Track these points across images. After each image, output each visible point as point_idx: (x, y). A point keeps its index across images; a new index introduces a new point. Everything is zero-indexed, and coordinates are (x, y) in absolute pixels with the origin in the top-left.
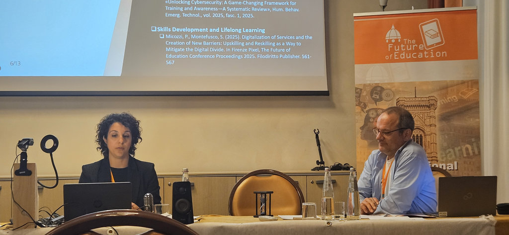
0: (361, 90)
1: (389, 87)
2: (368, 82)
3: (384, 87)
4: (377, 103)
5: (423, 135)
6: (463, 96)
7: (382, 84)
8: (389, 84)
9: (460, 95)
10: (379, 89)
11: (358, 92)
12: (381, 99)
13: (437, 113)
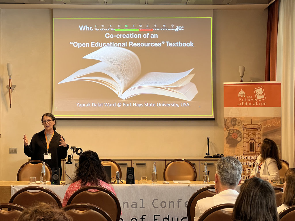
0: (226, 120)
1: (239, 119)
2: (230, 116)
3: (237, 119)
4: (234, 126)
5: (255, 143)
6: (273, 124)
7: (236, 117)
8: (239, 117)
9: (272, 124)
10: (235, 120)
11: (225, 120)
12: (235, 125)
13: (261, 132)
